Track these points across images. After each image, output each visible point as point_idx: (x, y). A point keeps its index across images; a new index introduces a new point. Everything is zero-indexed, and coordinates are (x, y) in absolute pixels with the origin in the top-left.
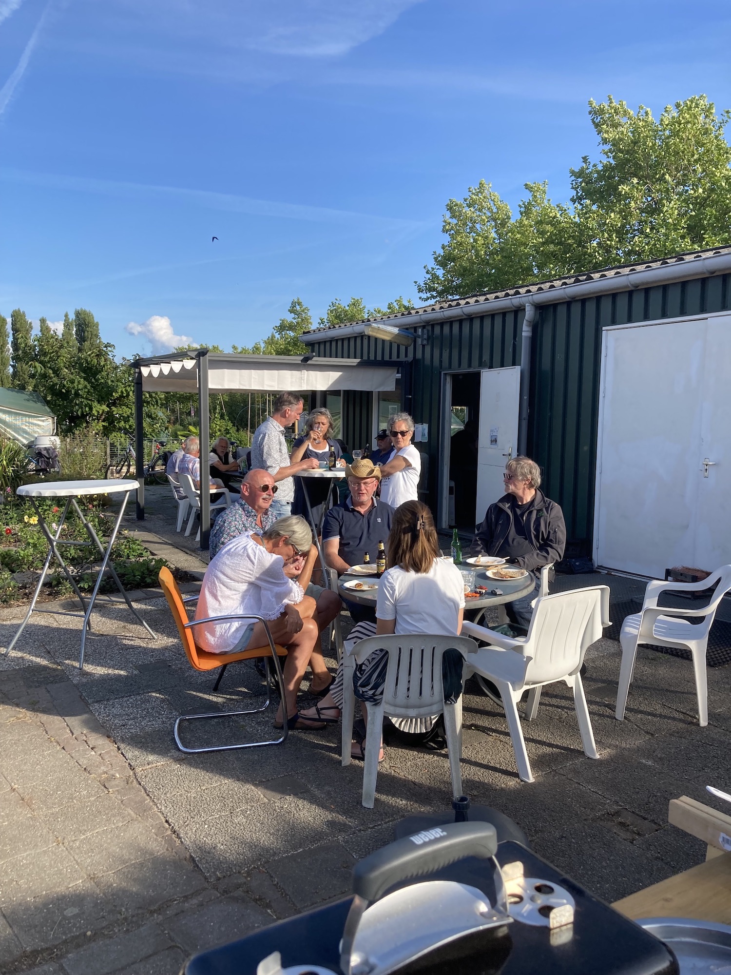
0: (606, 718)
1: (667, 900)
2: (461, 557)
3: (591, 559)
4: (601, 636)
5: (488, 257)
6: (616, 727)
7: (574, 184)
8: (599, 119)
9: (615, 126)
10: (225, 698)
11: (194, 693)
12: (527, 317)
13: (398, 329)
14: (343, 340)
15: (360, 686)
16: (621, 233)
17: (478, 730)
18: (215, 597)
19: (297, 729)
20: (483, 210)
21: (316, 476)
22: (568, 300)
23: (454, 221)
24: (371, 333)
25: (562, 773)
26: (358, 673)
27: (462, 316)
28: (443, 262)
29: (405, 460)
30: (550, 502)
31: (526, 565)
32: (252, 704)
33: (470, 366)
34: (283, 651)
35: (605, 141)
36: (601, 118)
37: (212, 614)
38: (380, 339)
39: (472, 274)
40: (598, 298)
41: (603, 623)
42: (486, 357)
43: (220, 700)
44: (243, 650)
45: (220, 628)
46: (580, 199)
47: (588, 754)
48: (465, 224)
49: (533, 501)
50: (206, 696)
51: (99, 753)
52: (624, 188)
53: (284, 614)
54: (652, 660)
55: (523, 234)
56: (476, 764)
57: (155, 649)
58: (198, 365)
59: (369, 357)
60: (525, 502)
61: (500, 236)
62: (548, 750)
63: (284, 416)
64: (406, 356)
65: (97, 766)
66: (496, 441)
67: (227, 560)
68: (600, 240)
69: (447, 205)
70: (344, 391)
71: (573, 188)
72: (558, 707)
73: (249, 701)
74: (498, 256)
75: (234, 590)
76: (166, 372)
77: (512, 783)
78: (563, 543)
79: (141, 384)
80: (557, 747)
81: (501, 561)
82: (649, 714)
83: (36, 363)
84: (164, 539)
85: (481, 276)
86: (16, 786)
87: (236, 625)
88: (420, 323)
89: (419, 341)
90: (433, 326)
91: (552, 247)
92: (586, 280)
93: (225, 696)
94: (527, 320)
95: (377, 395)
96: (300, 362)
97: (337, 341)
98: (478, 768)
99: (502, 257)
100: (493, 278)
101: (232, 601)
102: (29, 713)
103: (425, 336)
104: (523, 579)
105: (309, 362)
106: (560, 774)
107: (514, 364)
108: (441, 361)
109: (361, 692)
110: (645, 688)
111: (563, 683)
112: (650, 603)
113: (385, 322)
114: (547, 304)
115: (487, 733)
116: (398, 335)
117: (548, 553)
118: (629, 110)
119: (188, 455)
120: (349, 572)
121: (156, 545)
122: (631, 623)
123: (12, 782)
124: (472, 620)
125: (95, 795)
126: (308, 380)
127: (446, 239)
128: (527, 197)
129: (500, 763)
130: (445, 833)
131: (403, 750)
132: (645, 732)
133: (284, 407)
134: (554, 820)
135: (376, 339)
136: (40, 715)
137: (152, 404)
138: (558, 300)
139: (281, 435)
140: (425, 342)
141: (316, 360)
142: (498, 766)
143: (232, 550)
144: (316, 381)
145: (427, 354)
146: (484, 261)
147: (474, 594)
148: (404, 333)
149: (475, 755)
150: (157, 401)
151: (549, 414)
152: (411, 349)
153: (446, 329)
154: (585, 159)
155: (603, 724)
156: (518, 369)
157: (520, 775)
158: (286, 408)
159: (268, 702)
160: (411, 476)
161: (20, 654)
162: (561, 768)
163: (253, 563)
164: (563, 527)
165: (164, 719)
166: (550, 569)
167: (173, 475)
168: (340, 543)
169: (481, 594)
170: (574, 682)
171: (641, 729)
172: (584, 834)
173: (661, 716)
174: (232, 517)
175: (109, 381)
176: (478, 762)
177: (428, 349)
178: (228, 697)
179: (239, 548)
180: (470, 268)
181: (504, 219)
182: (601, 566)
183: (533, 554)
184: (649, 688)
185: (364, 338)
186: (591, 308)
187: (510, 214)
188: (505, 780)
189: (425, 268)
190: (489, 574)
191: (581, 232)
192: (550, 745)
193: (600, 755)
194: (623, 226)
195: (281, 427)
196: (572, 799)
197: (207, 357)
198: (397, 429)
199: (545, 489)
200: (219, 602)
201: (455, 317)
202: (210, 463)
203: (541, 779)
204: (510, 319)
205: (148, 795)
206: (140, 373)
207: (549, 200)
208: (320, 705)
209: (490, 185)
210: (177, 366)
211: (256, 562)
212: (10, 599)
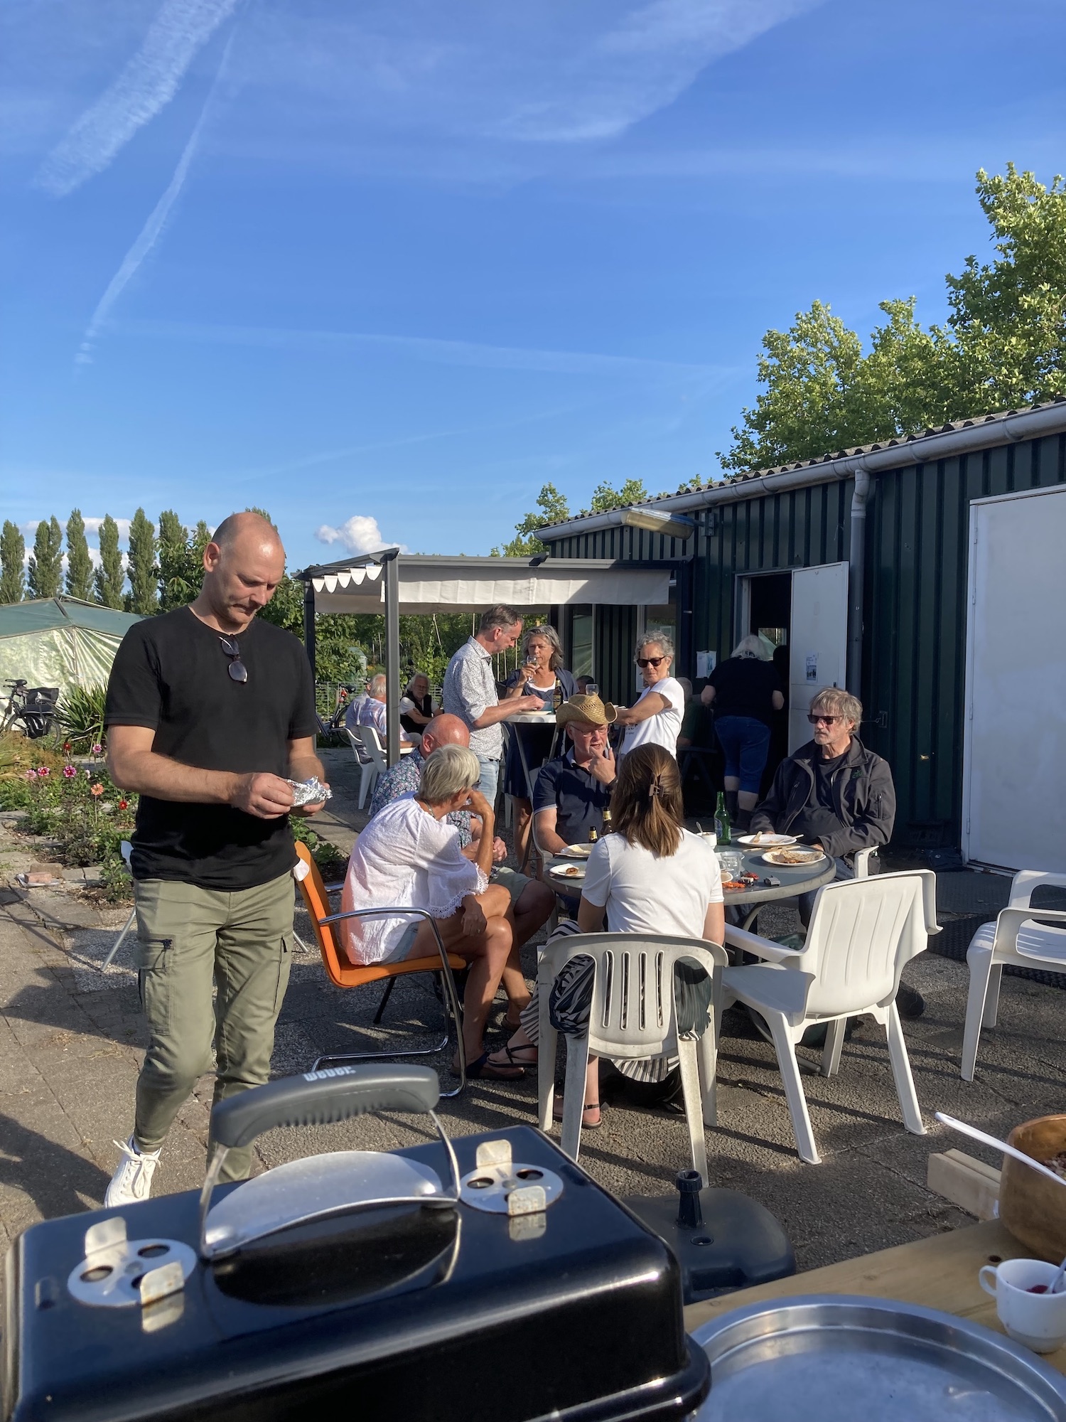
0: (946, 1077)
1: (870, 1278)
2: (730, 834)
3: (959, 851)
4: (925, 948)
5: (826, 413)
6: (960, 1091)
7: (954, 298)
8: (991, 200)
9: (1017, 208)
10: (389, 1033)
11: (347, 1026)
12: (857, 490)
13: (670, 514)
14: (595, 534)
15: (557, 1009)
16: (1029, 368)
17: (748, 1088)
18: (364, 884)
19: (483, 1078)
20: (819, 344)
21: (533, 721)
22: (918, 461)
23: (775, 361)
24: (630, 521)
25: (866, 1152)
26: (557, 992)
27: (763, 492)
28: (758, 423)
29: (663, 697)
30: (873, 756)
31: (832, 849)
32: (425, 1043)
33: (776, 564)
34: (460, 963)
35: (1001, 232)
36: (996, 198)
37: (358, 907)
38: (647, 530)
39: (802, 437)
40: (962, 457)
41: (928, 928)
42: (799, 551)
43: (381, 1036)
44: (403, 959)
45: (370, 927)
46: (963, 319)
47: (910, 1127)
48: (792, 366)
49: (846, 755)
50: (363, 1031)
51: (205, 1101)
52: (1027, 301)
53: (461, 910)
54: (1033, 995)
55: (879, 377)
56: (737, 1135)
57: (304, 966)
58: (384, 574)
59: (631, 556)
60: (836, 755)
61: (844, 380)
62: (848, 1119)
63: (491, 639)
64: (684, 553)
65: (199, 1119)
66: (814, 673)
67: (379, 831)
68: (994, 379)
69: (764, 340)
70: (597, 605)
71: (951, 304)
72: (874, 1059)
73: (422, 1038)
74: (841, 409)
75: (390, 875)
76: (345, 584)
77: (787, 1164)
78: (890, 817)
79: (313, 602)
80: (864, 1115)
81: (791, 841)
82: (1016, 1073)
83: (180, 579)
84: (339, 819)
85: (816, 440)
86: (89, 1140)
87: (393, 922)
88: (703, 504)
89: (702, 531)
90: (722, 508)
91: (921, 392)
92: (943, 431)
93: (389, 1031)
94: (857, 494)
95: (643, 610)
96: (528, 566)
97: (587, 535)
98: (739, 1141)
99: (848, 411)
100: (834, 442)
101: (387, 890)
102: (120, 1047)
103: (711, 524)
104: (817, 865)
105: (541, 565)
106: (861, 1154)
107: (840, 559)
108: (734, 560)
109: (559, 1020)
110: (1015, 1035)
111: (870, 1017)
112: (1020, 903)
113: (654, 505)
114: (888, 469)
115: (760, 1093)
116: (670, 523)
117: (867, 833)
118: (1038, 184)
119: (373, 700)
120: (563, 852)
121: (328, 826)
122: (987, 933)
123: (84, 1134)
124: (740, 924)
125: (191, 1157)
126: (538, 590)
127: (764, 388)
128: (885, 322)
129: (773, 1136)
130: (353, 1072)
131: (632, 1113)
132: (1006, 1100)
133: (493, 625)
134: (842, 1219)
135: (641, 530)
136: (135, 1049)
137: (338, 635)
138: (904, 462)
139: (485, 664)
140: (711, 532)
141: (550, 562)
142: (769, 1139)
143: (387, 818)
144: (550, 591)
145: (715, 550)
146: (821, 418)
147: (738, 885)
148: (679, 520)
149: (738, 1123)
150: (344, 630)
151: (893, 632)
152: (691, 542)
153: (741, 512)
154: (970, 261)
155: (941, 1086)
156: (844, 566)
157: (801, 1153)
158: (497, 627)
159: (446, 1040)
160: (668, 721)
161: (120, 970)
162: (865, 1146)
163: (415, 838)
164: (891, 793)
165: (300, 1060)
166: (872, 855)
167: (354, 729)
168: (558, 815)
169: (747, 884)
170: (887, 1016)
171: (1000, 1095)
172: (884, 1240)
173: (1033, 1077)
174: (402, 775)
175: (278, 603)
176: (740, 1133)
177: (715, 542)
178: (393, 1032)
179: (397, 815)
180: (799, 429)
181: (850, 357)
182: (974, 861)
183: (844, 833)
184: (1020, 1036)
185: (625, 530)
186: (952, 472)
187: (859, 348)
188: (776, 1159)
189: (732, 430)
190: (767, 857)
191: (965, 368)
192: (854, 1113)
193: (928, 1129)
194: (1031, 357)
195: (486, 652)
196: (875, 1190)
197: (397, 561)
198: (647, 655)
199: (868, 735)
200: (370, 891)
201: (754, 493)
202: (402, 711)
203: (832, 1161)
204: (833, 493)
205: (262, 1160)
206: (312, 587)
207: (917, 325)
208: (512, 1043)
209: (829, 308)
210: (358, 575)
211: (418, 836)
212: (119, 897)
